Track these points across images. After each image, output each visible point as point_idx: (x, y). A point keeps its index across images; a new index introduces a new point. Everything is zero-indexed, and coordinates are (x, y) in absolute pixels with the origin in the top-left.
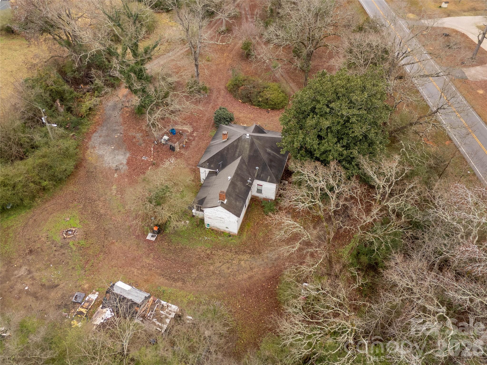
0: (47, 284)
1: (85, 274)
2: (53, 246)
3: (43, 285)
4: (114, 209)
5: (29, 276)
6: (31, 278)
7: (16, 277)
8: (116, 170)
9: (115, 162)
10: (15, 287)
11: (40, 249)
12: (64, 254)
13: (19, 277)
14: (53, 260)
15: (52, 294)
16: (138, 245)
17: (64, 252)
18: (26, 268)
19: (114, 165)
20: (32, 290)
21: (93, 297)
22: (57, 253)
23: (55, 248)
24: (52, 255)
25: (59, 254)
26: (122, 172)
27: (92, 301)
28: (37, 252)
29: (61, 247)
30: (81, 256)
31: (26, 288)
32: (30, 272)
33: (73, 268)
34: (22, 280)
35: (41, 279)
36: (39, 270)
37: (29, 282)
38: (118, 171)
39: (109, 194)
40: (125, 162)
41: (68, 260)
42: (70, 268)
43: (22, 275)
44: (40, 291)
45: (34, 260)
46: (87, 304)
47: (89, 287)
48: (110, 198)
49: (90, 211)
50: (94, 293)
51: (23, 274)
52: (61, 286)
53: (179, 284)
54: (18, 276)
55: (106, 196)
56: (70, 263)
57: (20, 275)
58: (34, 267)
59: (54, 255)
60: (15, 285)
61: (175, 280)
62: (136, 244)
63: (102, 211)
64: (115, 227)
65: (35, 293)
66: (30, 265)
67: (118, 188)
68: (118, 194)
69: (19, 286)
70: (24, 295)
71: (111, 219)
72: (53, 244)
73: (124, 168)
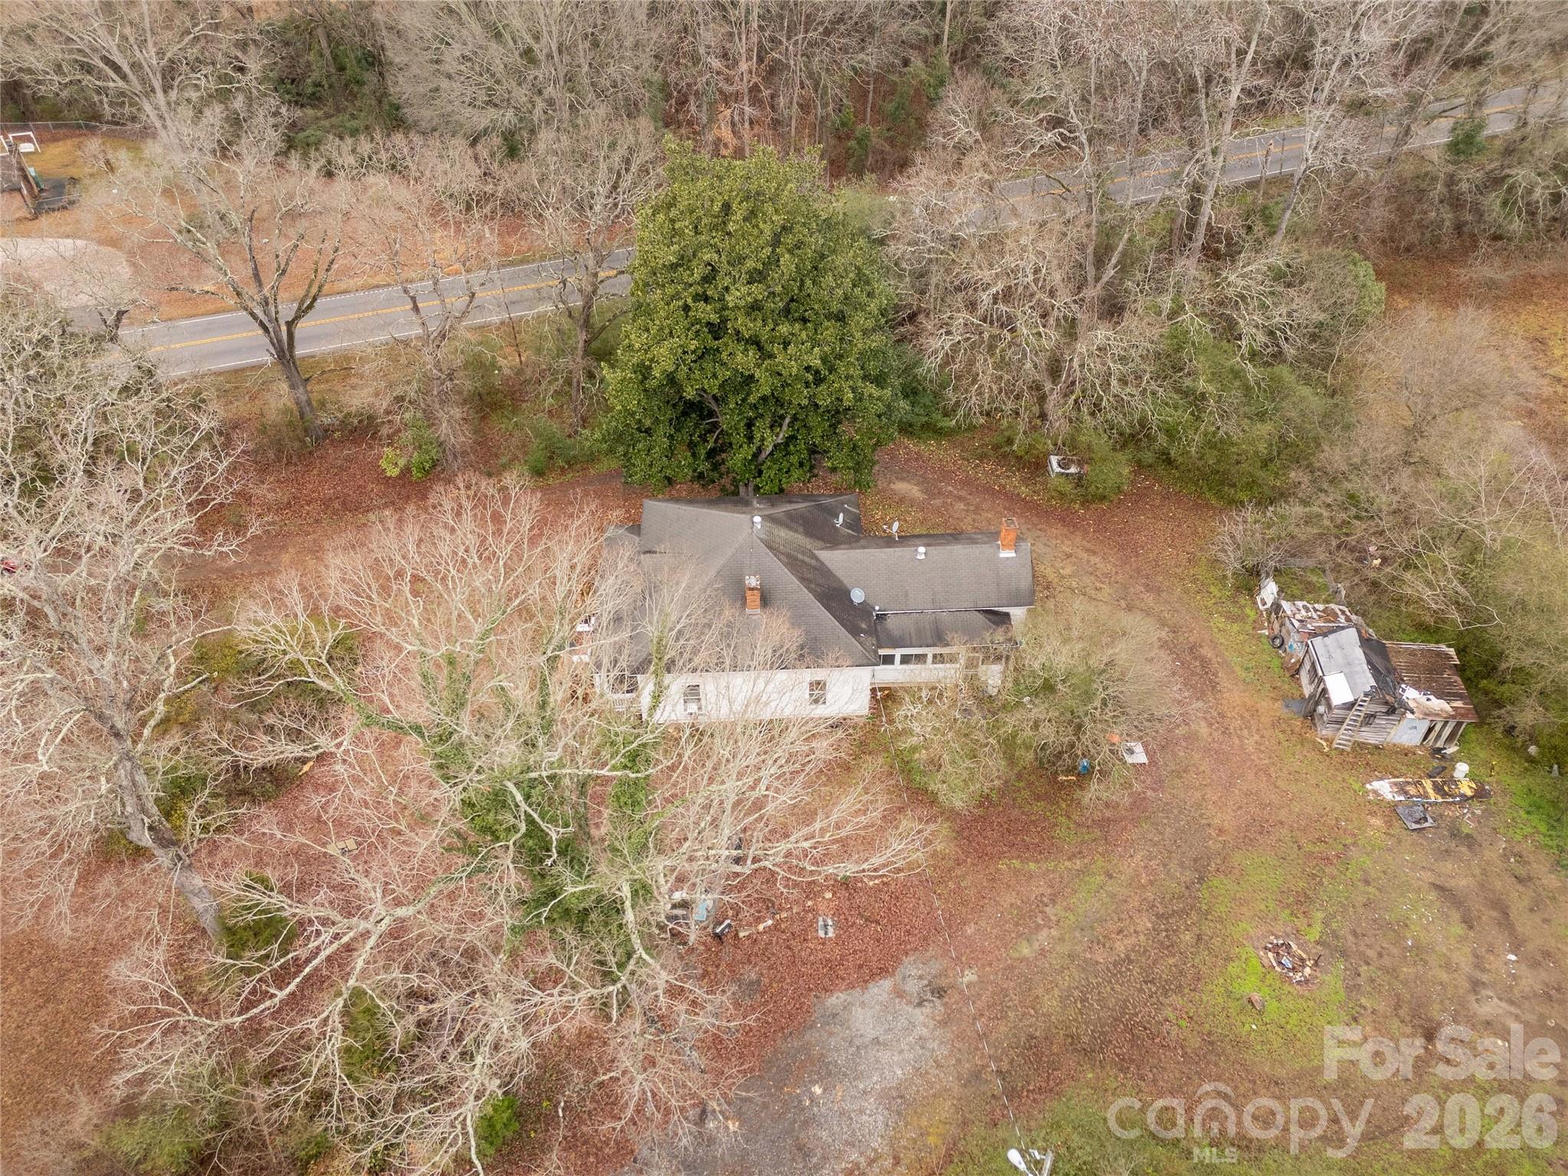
0: (1456, 916)
1: (1354, 844)
2: (1361, 981)
3: (1468, 922)
4: (1113, 896)
5: (1485, 978)
6: (1484, 970)
7: (1518, 1011)
8: (940, 992)
9: (902, 1022)
10: (1539, 988)
11: (1402, 1012)
12: (1355, 934)
13: (1511, 1002)
14: (1395, 951)
15: (1463, 883)
16: (1178, 774)
17: (1350, 938)
18: (1476, 1005)
19: (920, 1015)
20: (1501, 940)
21: (1384, 788)
22: (1371, 953)
23: (1363, 969)
24: (1386, 961)
25: (1369, 946)
26: (935, 967)
27: (1396, 784)
28: (1415, 1014)
29: (1344, 954)
30: (1321, 883)
31: (1513, 957)
32: (1476, 985)
33: (1367, 882)
34: (1511, 986)
35: (1462, 939)
36: (1448, 966)
37: (1492, 962)
38: (944, 982)
39: (1064, 949)
40: (882, 988)
41: (1361, 910)
42: (1371, 889)
43: (1500, 999)
44: (1484, 918)
45: (1442, 1002)
46: (1412, 790)
47: (1373, 814)
48: (1077, 934)
49: (1171, 961)
50: (1375, 792)
51: (1496, 1000)
52: (1428, 877)
53: (1207, 652)
54: (1512, 1009)
55: (1078, 948)
56: (1362, 899)
57: (1504, 1004)
58: (1456, 987)
59: (1380, 955)
60: (1535, 995)
61: (1205, 662)
62: (1181, 777)
63: (1145, 923)
64: (1169, 858)
65: (1500, 924)
66: (1463, 1004)
67: (1019, 936)
68: (1046, 918)
69: (1530, 981)
70: (1530, 947)
71: (1151, 883)
72: (1357, 987)
73: (913, 972)
